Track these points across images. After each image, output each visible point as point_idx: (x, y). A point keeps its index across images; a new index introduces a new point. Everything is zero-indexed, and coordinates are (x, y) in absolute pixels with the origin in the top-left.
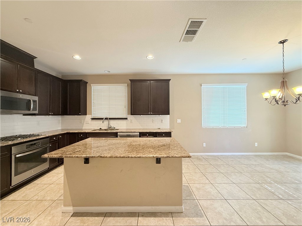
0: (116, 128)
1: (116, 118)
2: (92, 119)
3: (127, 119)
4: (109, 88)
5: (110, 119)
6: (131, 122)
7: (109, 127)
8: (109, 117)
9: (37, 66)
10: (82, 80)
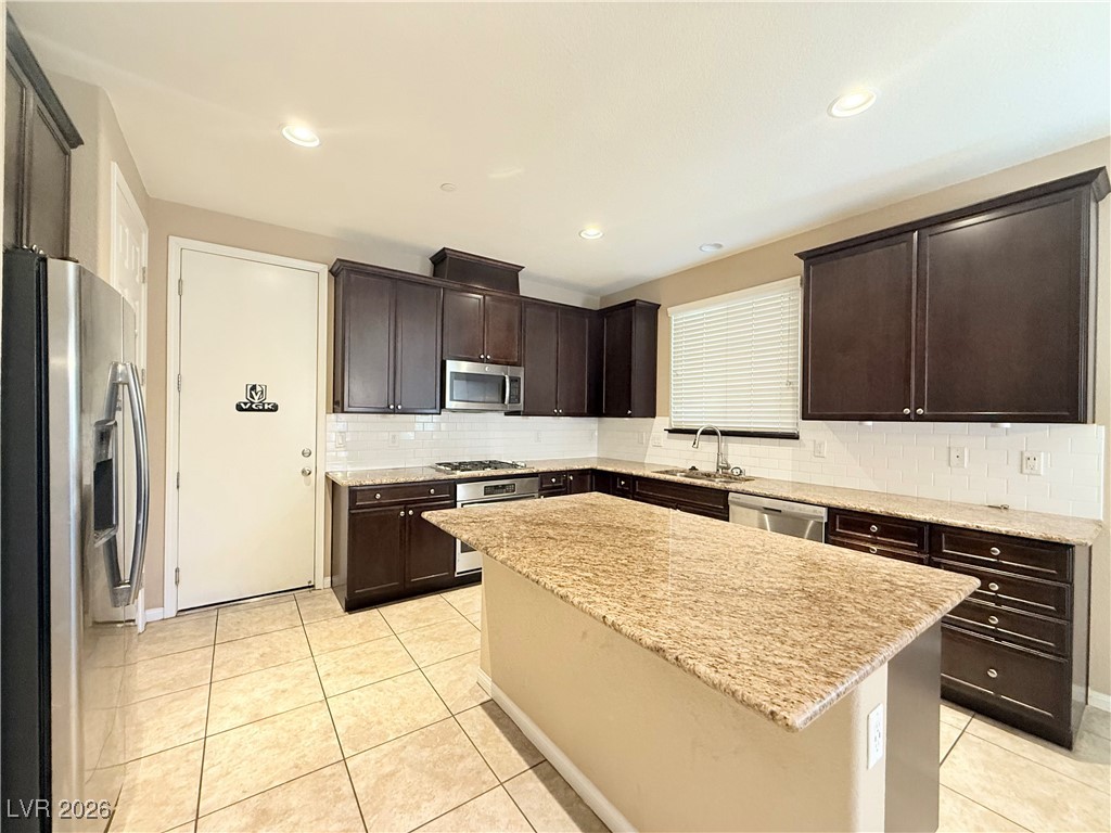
0: (747, 474)
1: (752, 430)
2: (670, 431)
3: (798, 438)
4: (727, 309)
5: (725, 433)
6: (818, 453)
7: (723, 468)
8: (720, 426)
9: (526, 289)
10: (635, 300)
